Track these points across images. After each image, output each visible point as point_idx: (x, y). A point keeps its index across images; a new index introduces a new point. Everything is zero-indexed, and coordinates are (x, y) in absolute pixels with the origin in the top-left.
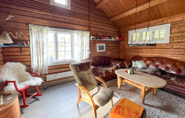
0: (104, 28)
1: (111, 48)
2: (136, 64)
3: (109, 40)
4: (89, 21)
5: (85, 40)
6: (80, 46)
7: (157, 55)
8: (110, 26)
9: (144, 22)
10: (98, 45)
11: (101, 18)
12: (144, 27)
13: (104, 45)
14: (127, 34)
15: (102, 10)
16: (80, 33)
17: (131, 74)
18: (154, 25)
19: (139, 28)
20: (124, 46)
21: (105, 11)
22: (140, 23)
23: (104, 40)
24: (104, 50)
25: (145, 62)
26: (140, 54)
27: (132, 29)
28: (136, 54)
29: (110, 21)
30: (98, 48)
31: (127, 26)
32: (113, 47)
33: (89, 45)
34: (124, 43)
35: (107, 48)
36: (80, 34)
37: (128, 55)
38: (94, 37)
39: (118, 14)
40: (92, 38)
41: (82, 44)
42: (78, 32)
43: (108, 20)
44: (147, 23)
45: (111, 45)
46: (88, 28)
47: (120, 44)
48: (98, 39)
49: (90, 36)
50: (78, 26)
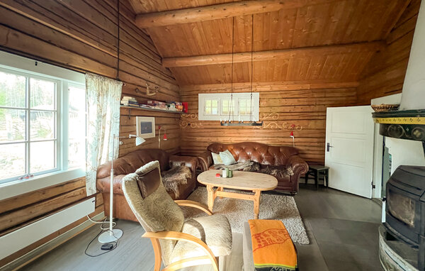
0: (152, 78)
1: (165, 127)
2: (219, 159)
3: (165, 109)
4: (118, 52)
5: (109, 104)
6: (95, 124)
7: (244, 139)
8: (163, 77)
9: (226, 82)
10: (138, 120)
11: (145, 53)
12: (225, 91)
13: (152, 120)
14: (196, 99)
15: (149, 34)
16: (94, 82)
17: (228, 177)
18: (240, 90)
19: (217, 91)
20: (189, 125)
21: (155, 40)
22: (220, 82)
23: (157, 108)
24: (153, 135)
25: (231, 151)
26: (221, 140)
27: (205, 92)
28: (214, 140)
29: (164, 66)
30: (138, 128)
31: (194, 84)
32: (168, 127)
33: (119, 121)
34: (189, 117)
35: (157, 127)
36: (93, 85)
37: (199, 142)
38: (133, 100)
39: (182, 55)
40: (130, 102)
41: (101, 116)
42: (89, 80)
43: (159, 62)
44: (229, 85)
45: (164, 121)
46: (114, 71)
47: (180, 118)
48: (144, 106)
49: (124, 94)
50: (85, 59)
